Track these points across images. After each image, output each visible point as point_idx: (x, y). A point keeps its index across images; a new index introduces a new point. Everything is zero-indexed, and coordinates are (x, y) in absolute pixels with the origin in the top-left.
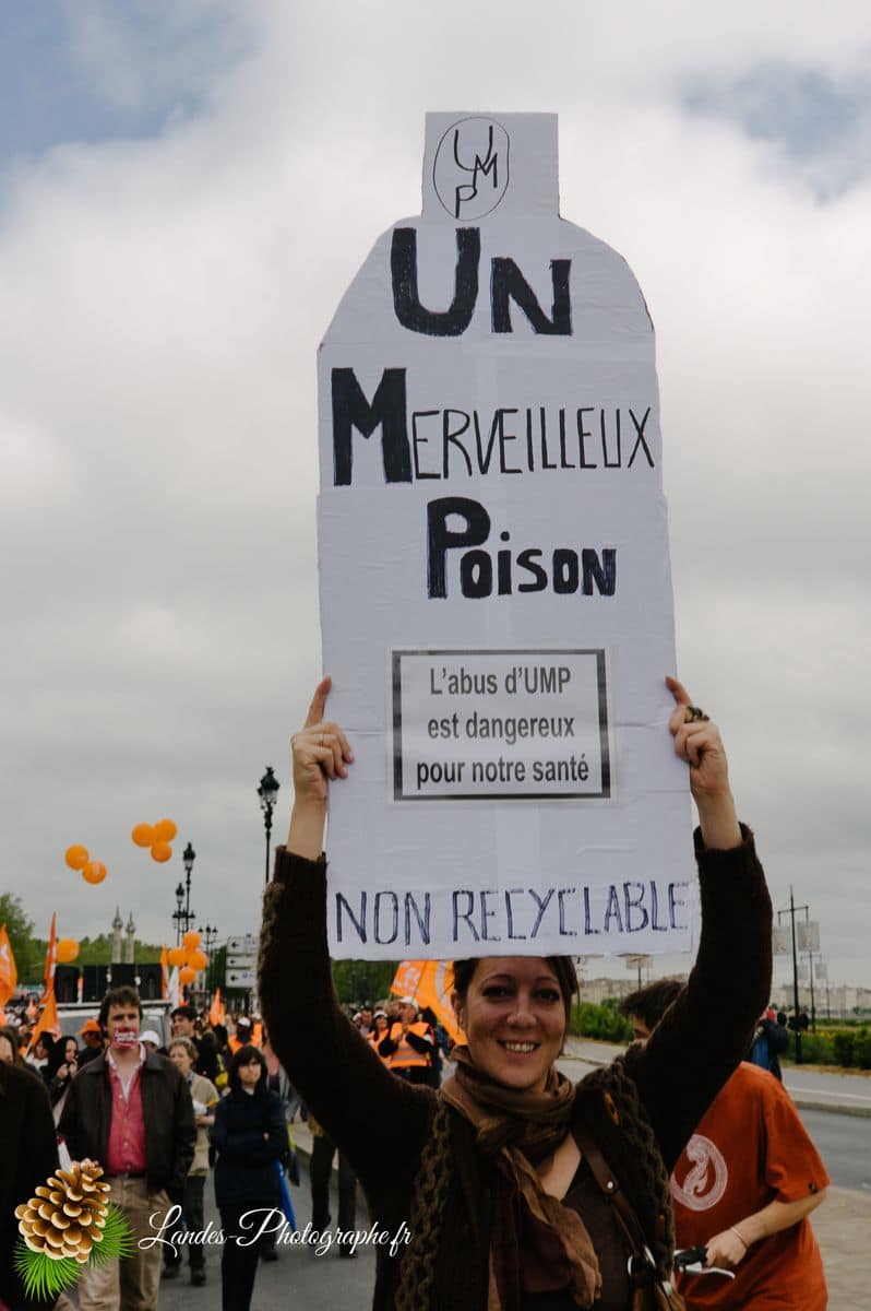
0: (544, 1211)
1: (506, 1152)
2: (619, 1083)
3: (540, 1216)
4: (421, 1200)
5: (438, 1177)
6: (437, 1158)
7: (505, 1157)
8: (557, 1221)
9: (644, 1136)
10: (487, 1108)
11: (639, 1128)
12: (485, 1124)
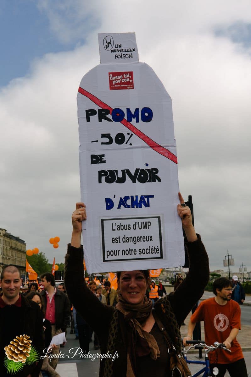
0: (144, 335)
1: (132, 320)
2: (165, 301)
3: (142, 336)
4: (110, 336)
5: (115, 330)
6: (115, 324)
7: (132, 322)
8: (147, 338)
9: (172, 315)
10: (126, 310)
11: (170, 313)
12: (126, 313)
